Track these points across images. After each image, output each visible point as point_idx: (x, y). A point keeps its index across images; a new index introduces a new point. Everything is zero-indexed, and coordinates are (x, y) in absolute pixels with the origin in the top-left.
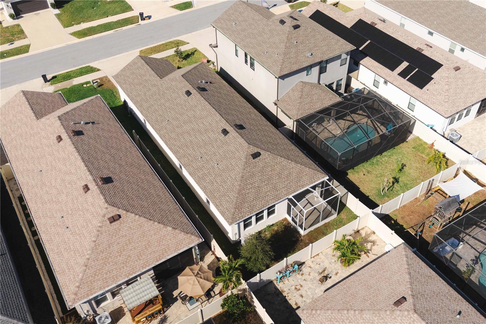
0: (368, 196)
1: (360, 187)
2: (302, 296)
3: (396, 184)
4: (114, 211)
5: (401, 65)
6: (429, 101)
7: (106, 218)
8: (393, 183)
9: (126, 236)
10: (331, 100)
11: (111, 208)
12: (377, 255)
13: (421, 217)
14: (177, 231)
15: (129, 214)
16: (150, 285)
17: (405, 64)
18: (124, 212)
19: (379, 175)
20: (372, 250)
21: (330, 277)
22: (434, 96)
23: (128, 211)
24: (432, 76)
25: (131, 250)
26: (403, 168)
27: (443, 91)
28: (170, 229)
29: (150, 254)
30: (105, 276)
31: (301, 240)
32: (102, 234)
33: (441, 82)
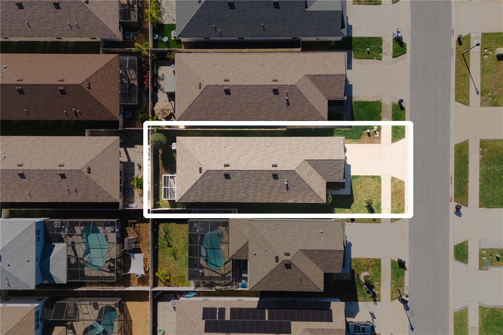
0: (169, 224)
1: (177, 224)
2: (138, 152)
3: (167, 243)
4: (203, 87)
5: (230, 316)
6: (193, 304)
7: (202, 82)
8: (169, 243)
9: (191, 87)
10: (232, 250)
11: (205, 86)
12: (136, 198)
13: (142, 237)
14: (184, 111)
15: (200, 93)
16: (171, 90)
17: (228, 317)
18: (201, 91)
19: (178, 241)
20: (139, 198)
21: (139, 170)
22: (193, 309)
23: (201, 93)
24: (204, 321)
25: (185, 87)
26: (175, 257)
27: (190, 315)
28: (186, 108)
29: (180, 95)
30: (180, 72)
31: (165, 173)
32: (196, 78)
33: (197, 320)
